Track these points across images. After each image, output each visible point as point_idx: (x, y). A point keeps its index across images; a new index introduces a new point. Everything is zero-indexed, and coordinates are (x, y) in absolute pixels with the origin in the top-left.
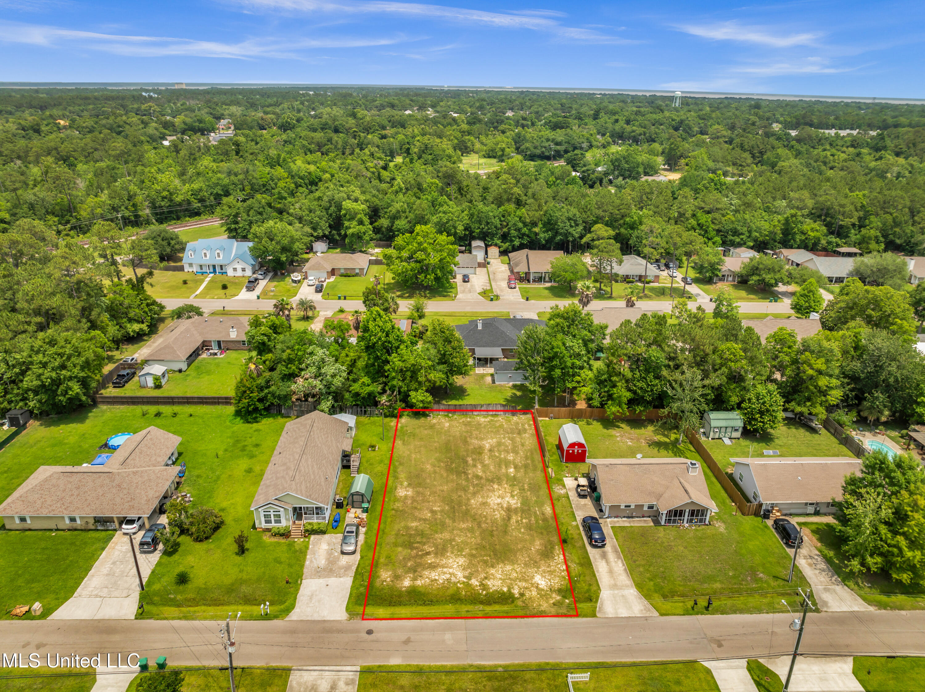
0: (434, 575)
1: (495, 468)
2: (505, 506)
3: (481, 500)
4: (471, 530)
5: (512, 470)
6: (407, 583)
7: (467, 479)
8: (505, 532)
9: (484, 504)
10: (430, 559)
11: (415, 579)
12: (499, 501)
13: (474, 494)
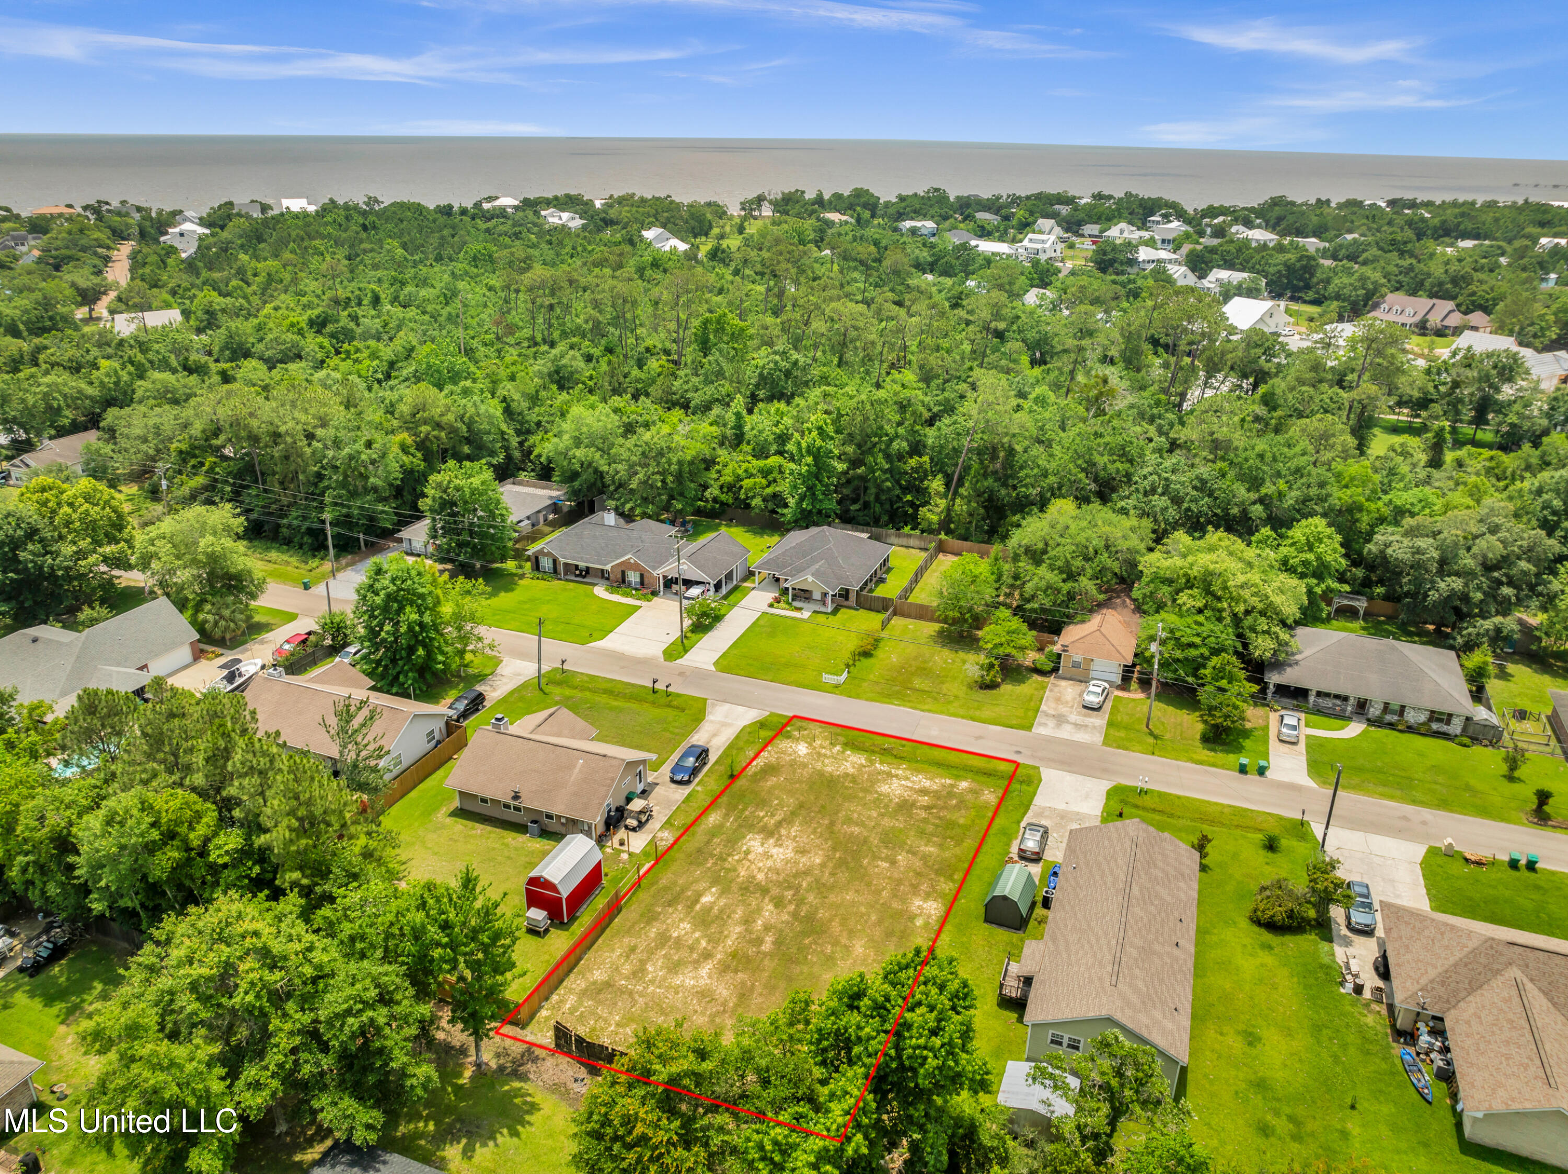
0: (927, 784)
1: (734, 912)
2: (771, 841)
3: (803, 860)
4: (849, 821)
5: (706, 899)
6: (964, 785)
7: (800, 902)
8: (801, 806)
9: (802, 851)
10: (925, 800)
11: (952, 786)
12: (774, 851)
13: (807, 872)
